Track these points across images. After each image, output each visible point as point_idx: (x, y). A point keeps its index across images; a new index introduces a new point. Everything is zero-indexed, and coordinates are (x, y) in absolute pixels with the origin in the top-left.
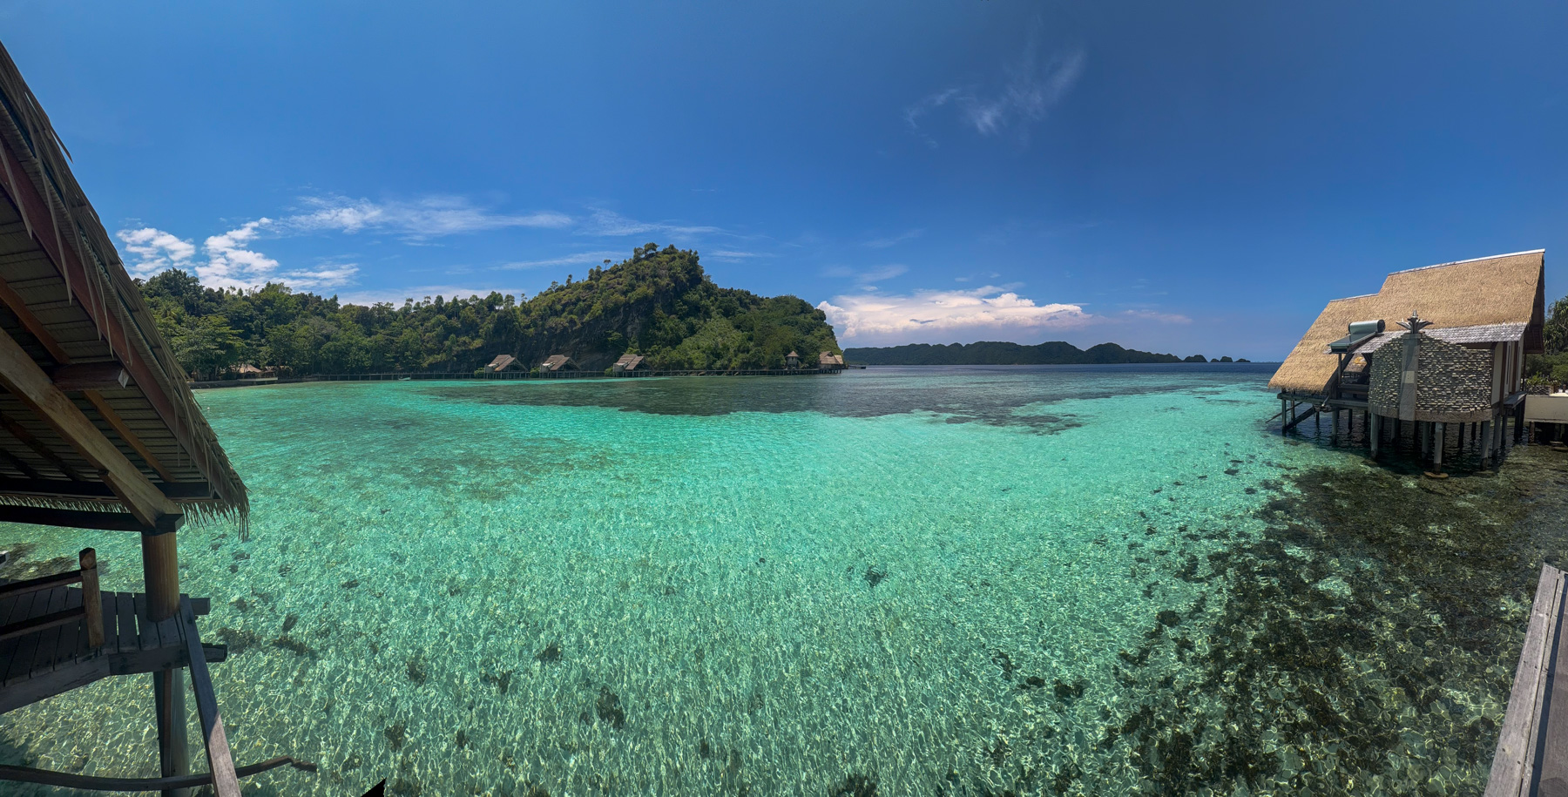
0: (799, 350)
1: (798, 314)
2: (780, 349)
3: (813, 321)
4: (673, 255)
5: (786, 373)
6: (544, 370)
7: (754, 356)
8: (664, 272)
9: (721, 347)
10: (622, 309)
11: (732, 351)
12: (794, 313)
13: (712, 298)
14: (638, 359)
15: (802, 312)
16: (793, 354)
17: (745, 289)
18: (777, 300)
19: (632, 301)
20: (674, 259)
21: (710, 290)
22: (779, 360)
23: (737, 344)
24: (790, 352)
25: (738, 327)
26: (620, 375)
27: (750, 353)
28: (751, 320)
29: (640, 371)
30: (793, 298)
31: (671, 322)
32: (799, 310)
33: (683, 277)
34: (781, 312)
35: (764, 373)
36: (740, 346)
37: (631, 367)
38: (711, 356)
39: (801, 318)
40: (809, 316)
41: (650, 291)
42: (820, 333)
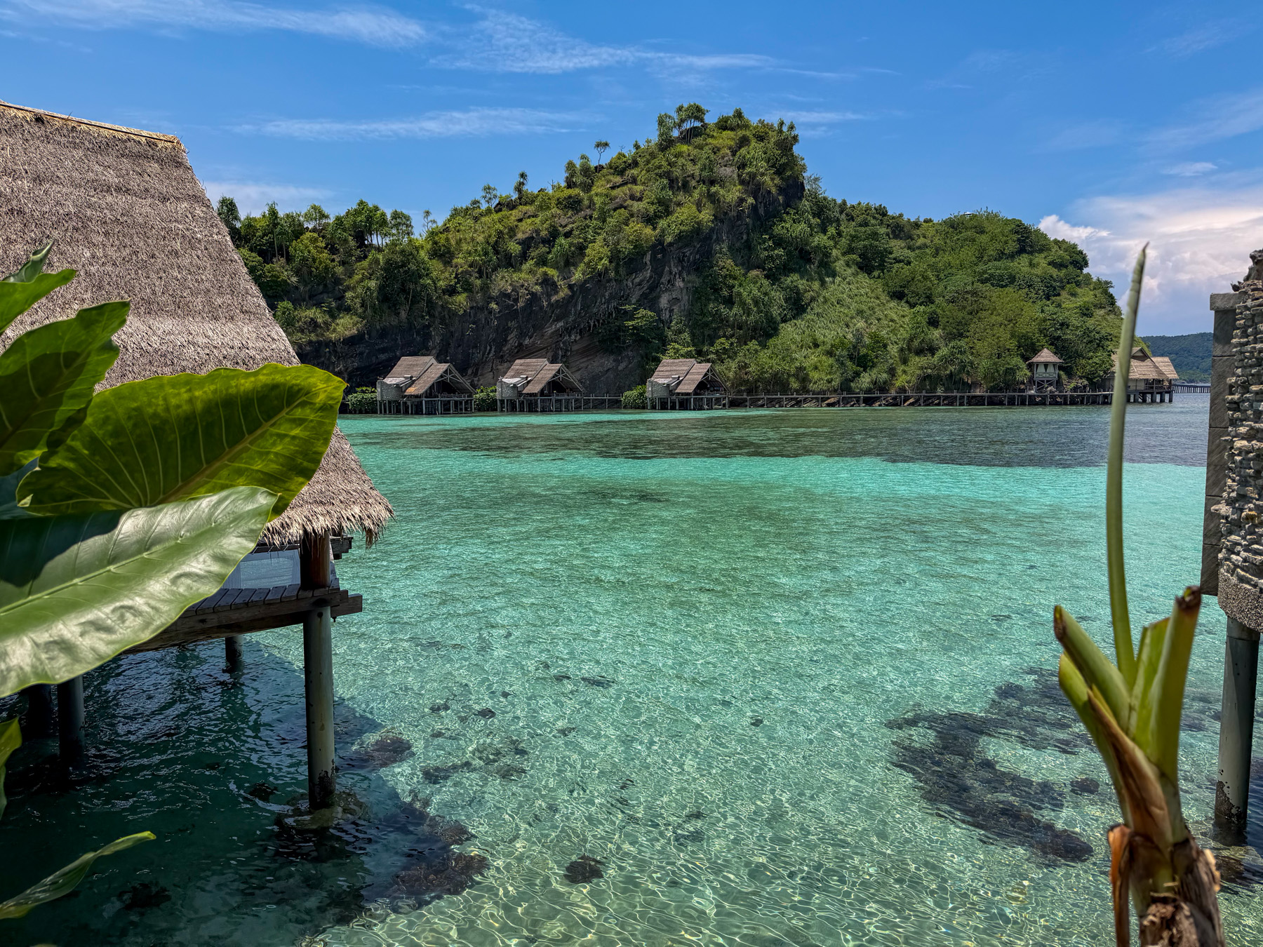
0: (1058, 345)
1: (1012, 256)
2: (1012, 344)
3: (1054, 272)
4: (740, 133)
5: (1032, 402)
6: (508, 394)
7: (947, 360)
8: (728, 170)
9: (867, 340)
10: (648, 258)
11: (893, 350)
12: (1001, 255)
13: (832, 230)
14: (699, 370)
15: (1022, 251)
16: (1046, 355)
17: (875, 202)
18: (954, 225)
19: (669, 239)
20: (744, 141)
21: (824, 212)
22: (1011, 371)
23: (904, 334)
24: (1036, 351)
25: (898, 296)
26: (664, 405)
27: (939, 354)
28: (925, 278)
29: (706, 396)
30: (993, 218)
31: (752, 286)
32: (1012, 246)
33: (770, 182)
34: (968, 254)
35: (977, 402)
36: (911, 340)
37: (688, 387)
38: (849, 363)
39: (1021, 265)
40: (1040, 259)
41: (706, 216)
42: (1079, 301)
